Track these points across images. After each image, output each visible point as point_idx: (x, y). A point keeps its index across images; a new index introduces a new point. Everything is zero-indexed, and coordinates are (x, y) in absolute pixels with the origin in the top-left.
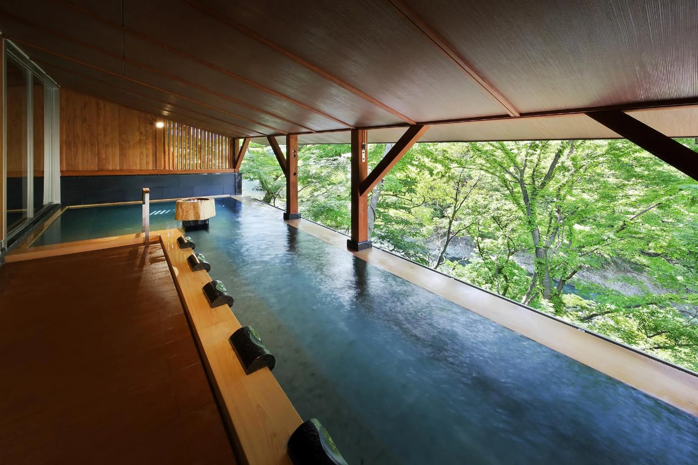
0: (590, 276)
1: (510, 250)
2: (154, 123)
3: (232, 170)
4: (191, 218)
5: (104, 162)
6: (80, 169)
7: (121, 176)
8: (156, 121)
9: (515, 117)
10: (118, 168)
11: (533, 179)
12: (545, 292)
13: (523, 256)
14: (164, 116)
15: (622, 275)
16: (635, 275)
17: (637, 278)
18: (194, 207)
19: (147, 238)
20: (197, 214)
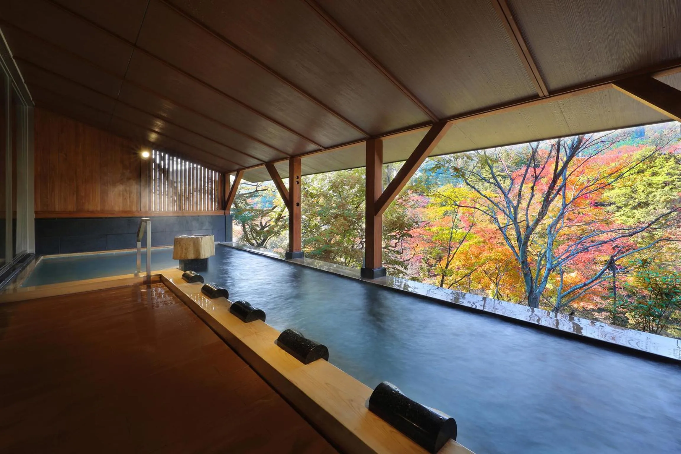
2: (138, 152)
3: (222, 213)
4: (191, 256)
5: (84, 201)
6: (57, 209)
7: (102, 218)
8: (140, 149)
9: (545, 97)
10: (99, 209)
14: (150, 142)
18: (194, 243)
19: (148, 276)
20: (197, 251)
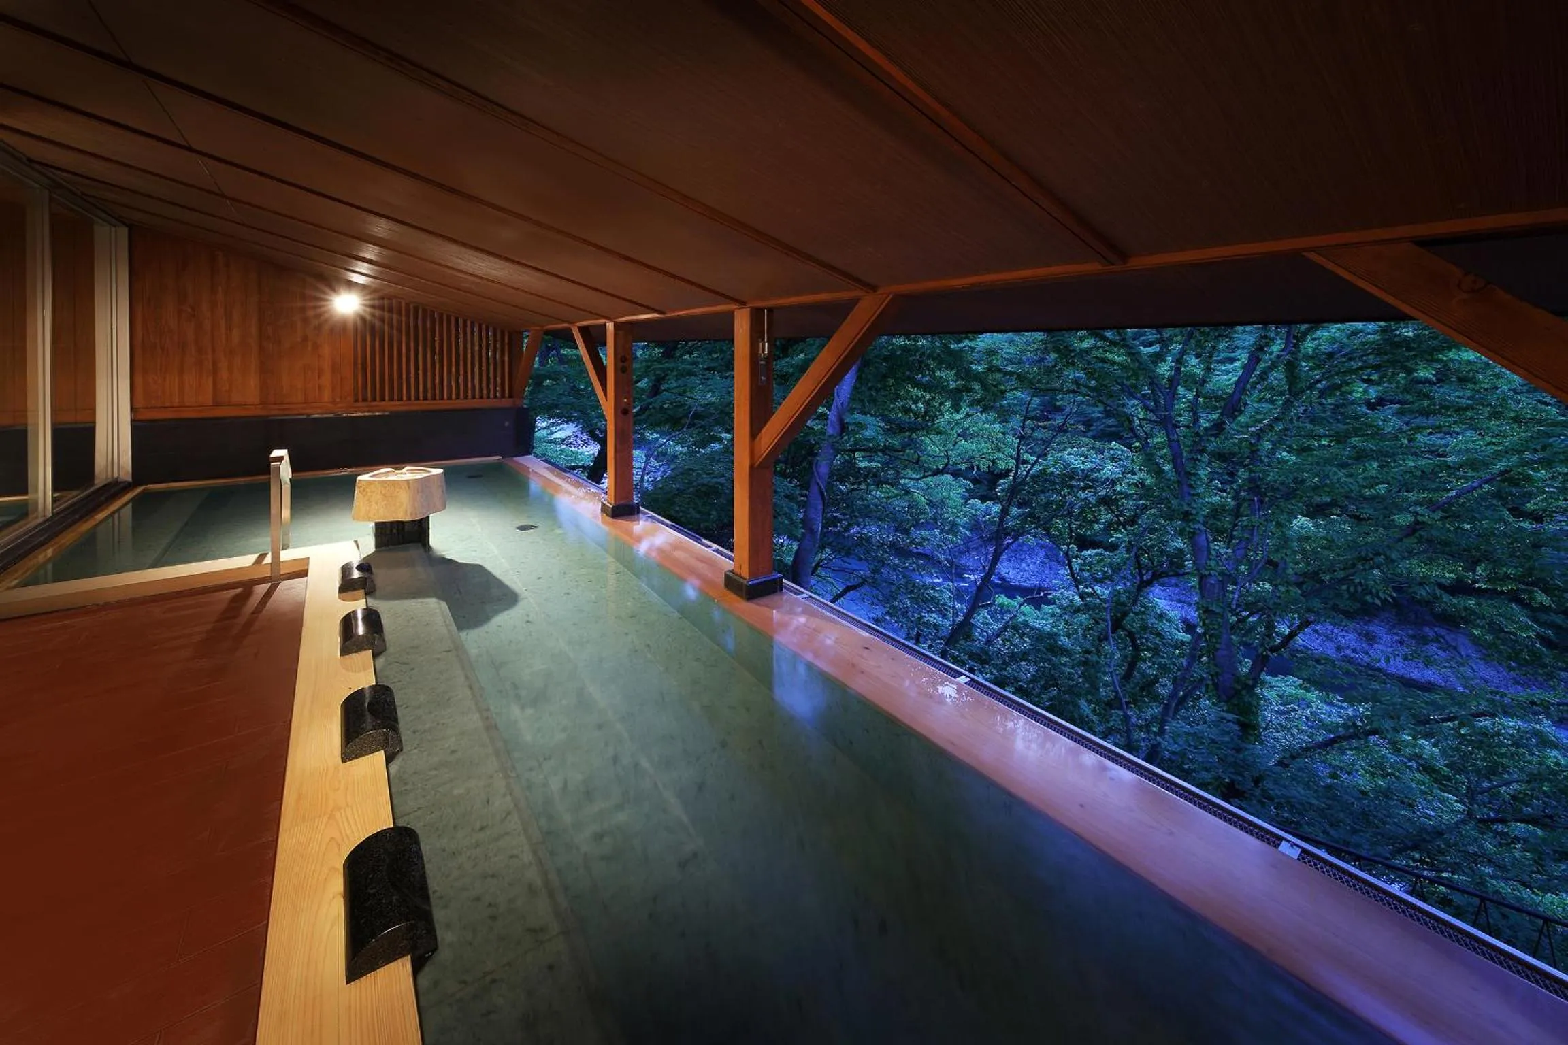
0: (1332, 633)
1: (1141, 576)
5: (228, 388)
6: (176, 403)
11: (1195, 414)
12: (1220, 678)
13: (1176, 585)
15: (1411, 632)
16: (1443, 632)
17: (1447, 638)
19: (276, 564)
20: (400, 507)
